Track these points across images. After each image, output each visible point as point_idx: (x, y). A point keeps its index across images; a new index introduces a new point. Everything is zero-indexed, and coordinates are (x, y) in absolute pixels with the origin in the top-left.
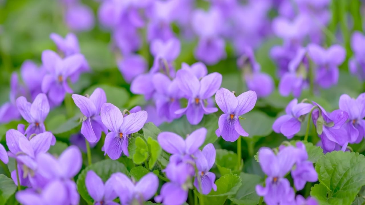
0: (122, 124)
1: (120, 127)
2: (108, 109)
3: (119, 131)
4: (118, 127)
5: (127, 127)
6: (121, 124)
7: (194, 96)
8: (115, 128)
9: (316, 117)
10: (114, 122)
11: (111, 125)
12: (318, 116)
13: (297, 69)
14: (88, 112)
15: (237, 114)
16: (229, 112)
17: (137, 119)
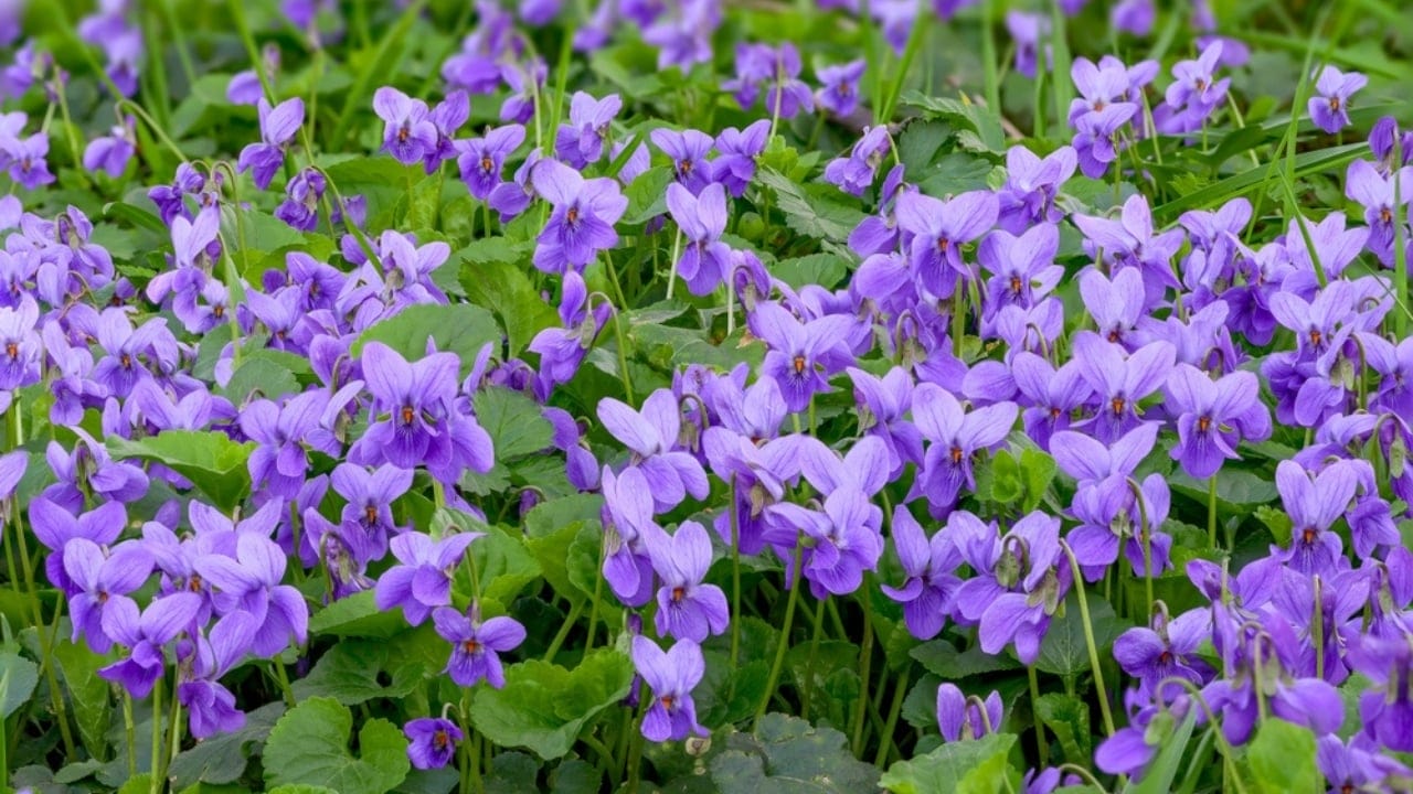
0: (962, 427)
1: (957, 433)
2: (928, 397)
3: (955, 442)
4: (952, 435)
5: (972, 433)
6: (958, 425)
7: (1112, 393)
8: (945, 435)
9: (1389, 438)
10: (941, 423)
11: (936, 430)
12: (1393, 439)
13: (1334, 368)
14: (881, 407)
15: (1216, 415)
16: (1199, 411)
17: (993, 419)
